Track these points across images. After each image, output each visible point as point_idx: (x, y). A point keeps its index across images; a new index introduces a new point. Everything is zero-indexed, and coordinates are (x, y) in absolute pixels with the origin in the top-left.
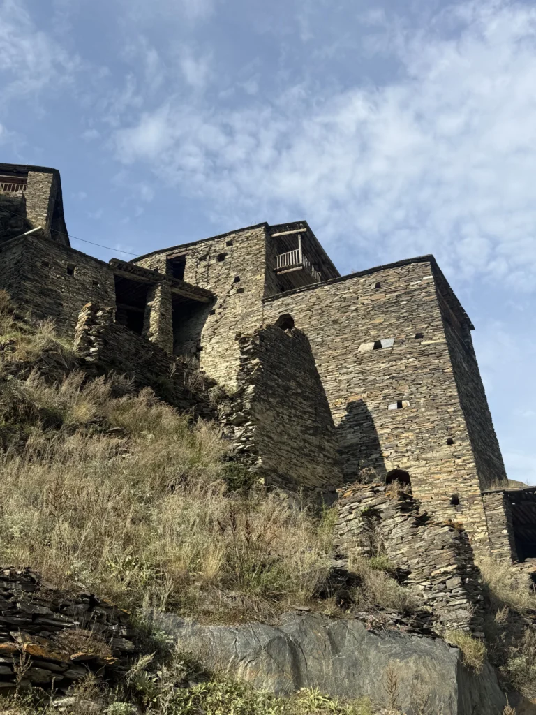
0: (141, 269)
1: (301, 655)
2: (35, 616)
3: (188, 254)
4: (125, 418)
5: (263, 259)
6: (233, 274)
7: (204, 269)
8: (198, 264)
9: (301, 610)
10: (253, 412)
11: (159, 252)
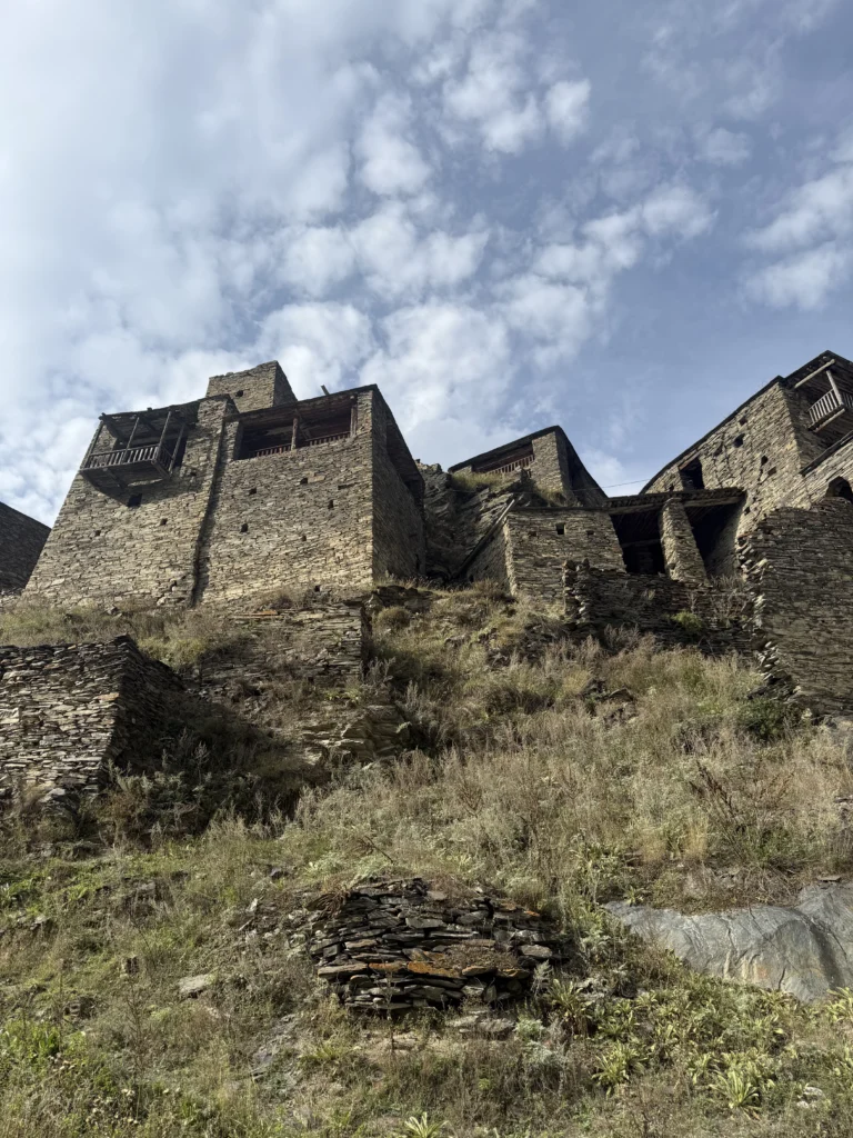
0: (654, 496)
1: (833, 942)
2: (427, 931)
3: (699, 456)
4: (625, 677)
5: (788, 422)
6: (758, 455)
7: (723, 464)
8: (715, 461)
9: (826, 881)
10: (768, 629)
11: (668, 467)
